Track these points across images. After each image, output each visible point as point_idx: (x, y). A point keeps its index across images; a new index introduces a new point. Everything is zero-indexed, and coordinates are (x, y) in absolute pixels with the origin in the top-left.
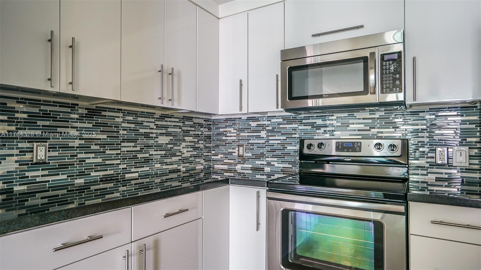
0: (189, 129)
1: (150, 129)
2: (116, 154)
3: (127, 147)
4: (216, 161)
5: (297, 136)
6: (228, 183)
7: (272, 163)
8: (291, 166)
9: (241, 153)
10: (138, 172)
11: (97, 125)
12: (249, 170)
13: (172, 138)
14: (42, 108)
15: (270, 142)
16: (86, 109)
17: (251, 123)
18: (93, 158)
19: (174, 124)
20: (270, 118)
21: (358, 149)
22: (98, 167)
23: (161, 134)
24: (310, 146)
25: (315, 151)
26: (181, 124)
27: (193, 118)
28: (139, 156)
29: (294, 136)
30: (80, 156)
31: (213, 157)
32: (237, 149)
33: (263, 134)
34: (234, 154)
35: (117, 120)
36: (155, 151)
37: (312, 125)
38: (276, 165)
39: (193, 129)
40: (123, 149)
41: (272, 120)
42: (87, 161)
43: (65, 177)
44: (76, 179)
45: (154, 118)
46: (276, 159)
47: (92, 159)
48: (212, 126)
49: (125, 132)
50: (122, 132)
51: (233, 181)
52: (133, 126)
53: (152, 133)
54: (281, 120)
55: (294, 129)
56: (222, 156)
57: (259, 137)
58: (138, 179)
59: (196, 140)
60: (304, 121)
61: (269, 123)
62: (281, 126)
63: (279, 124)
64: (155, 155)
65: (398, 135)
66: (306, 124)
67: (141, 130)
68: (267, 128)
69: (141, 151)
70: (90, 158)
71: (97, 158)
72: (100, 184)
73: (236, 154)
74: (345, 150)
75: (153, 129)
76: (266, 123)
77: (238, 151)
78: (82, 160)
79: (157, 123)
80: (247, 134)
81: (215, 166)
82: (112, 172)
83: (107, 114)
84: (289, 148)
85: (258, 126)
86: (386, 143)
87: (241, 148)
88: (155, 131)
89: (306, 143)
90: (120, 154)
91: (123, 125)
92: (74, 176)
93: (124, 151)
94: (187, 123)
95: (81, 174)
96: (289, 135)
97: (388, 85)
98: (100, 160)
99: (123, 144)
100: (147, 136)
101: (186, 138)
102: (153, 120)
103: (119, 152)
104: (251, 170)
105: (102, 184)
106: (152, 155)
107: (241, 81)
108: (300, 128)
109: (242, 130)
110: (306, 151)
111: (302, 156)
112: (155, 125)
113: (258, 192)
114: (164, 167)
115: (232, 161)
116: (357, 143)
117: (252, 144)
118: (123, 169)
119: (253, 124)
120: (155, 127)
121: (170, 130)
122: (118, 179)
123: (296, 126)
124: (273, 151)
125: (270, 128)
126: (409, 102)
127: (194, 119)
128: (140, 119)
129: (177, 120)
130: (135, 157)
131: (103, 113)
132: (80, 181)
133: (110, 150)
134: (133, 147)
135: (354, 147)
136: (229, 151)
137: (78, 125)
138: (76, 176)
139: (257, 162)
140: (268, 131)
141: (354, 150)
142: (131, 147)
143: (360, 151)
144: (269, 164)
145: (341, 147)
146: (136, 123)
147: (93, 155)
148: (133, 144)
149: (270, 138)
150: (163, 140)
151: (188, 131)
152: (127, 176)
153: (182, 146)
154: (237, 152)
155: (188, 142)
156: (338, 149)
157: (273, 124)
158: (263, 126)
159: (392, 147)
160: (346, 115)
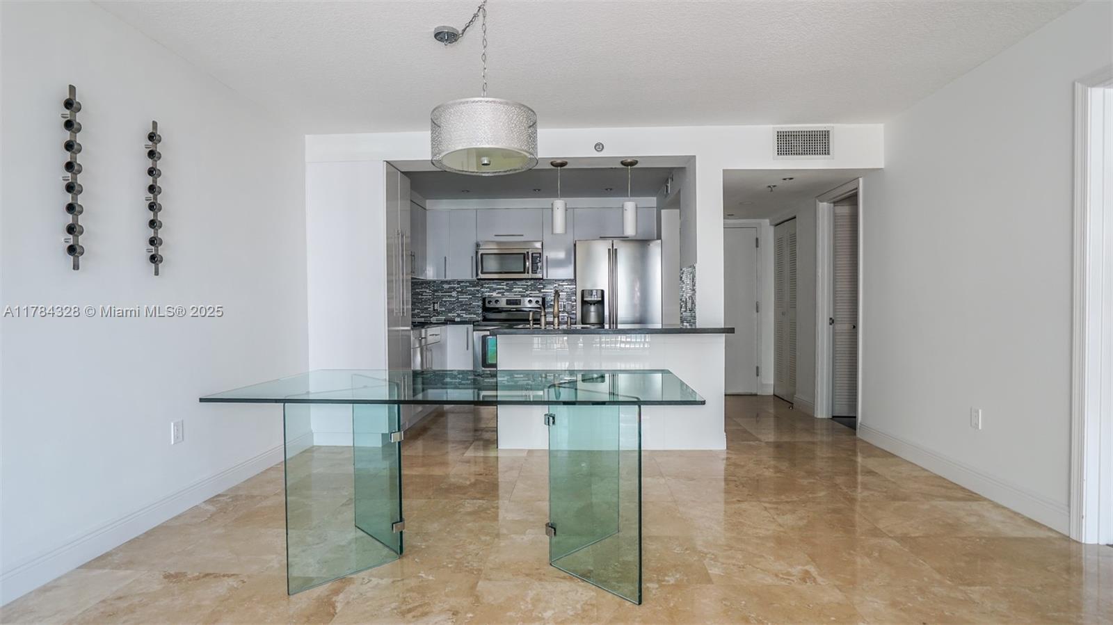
5: (480, 295)
8: (475, 316)
9: (436, 308)
15: (460, 299)
17: (444, 286)
20: (460, 282)
24: (489, 302)
25: (493, 305)
29: (477, 295)
33: (454, 294)
34: (429, 309)
37: (490, 288)
38: (464, 315)
41: (461, 284)
46: (464, 312)
54: (468, 284)
55: (478, 291)
56: (419, 311)
57: (450, 296)
60: (484, 285)
61: (459, 285)
63: (467, 287)
65: (541, 295)
68: (457, 290)
73: (432, 309)
74: (512, 304)
76: (456, 286)
77: (434, 306)
80: (440, 294)
84: (474, 304)
85: (450, 288)
86: (533, 300)
87: (436, 304)
89: (487, 300)
96: (473, 294)
97: (535, 269)
107: (445, 258)
109: (436, 291)
110: (487, 305)
111: (485, 309)
113: (468, 328)
115: (428, 315)
116: (518, 300)
117: (445, 301)
119: (446, 286)
123: (479, 288)
124: (462, 305)
125: (460, 290)
126: (545, 278)
135: (517, 302)
139: (449, 315)
140: (458, 292)
141: (517, 304)
143: (520, 304)
144: (459, 316)
145: (509, 302)
149: (460, 296)
154: (432, 308)
156: (507, 304)
157: (461, 287)
158: (453, 288)
159: (537, 302)
160: (512, 282)
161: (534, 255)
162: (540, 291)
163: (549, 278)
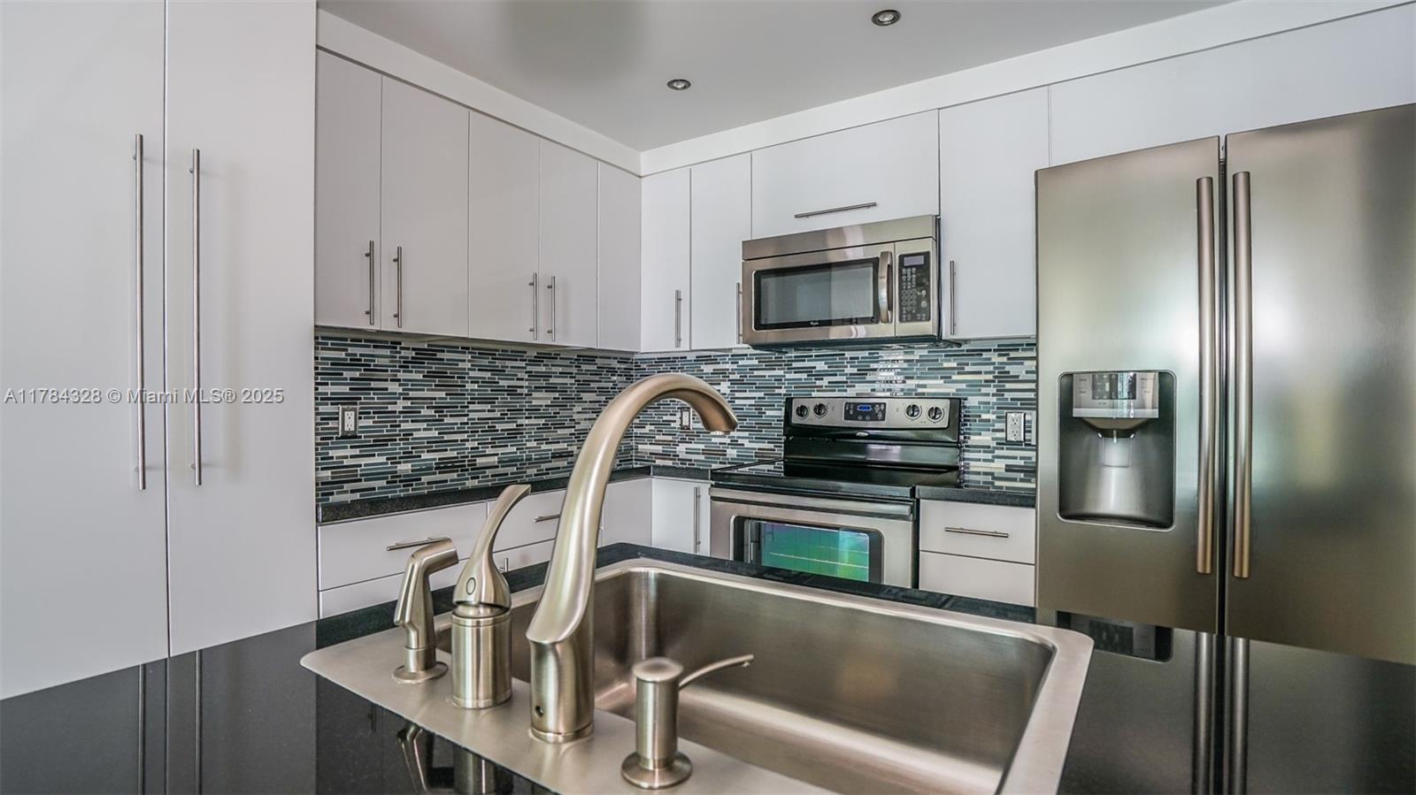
0: (588, 377)
1: (518, 379)
2: (461, 424)
3: (478, 412)
4: (642, 436)
5: (783, 391)
6: (649, 474)
7: (740, 441)
8: (772, 446)
9: (685, 423)
10: (497, 455)
11: (430, 375)
12: (699, 453)
13: (557, 395)
14: (350, 350)
15: (737, 402)
16: (414, 349)
17: (702, 367)
18: (425, 429)
19: (560, 369)
20: (736, 358)
21: (880, 416)
22: (433, 445)
23: (538, 389)
24: (802, 411)
25: (812, 419)
26: (574, 370)
27: (597, 357)
28: (499, 427)
29: (777, 391)
30: (404, 426)
31: (635, 430)
32: (678, 415)
33: (725, 387)
34: (673, 425)
35: (461, 365)
36: (526, 418)
37: (809, 371)
38: (747, 444)
39: (597, 378)
40: (472, 415)
41: (740, 363)
42: (416, 435)
43: (383, 459)
44: (400, 463)
45: (525, 360)
46: (746, 434)
47: (423, 433)
48: (633, 373)
49: (476, 386)
50: (469, 386)
51: (657, 471)
52: (489, 374)
53: (522, 387)
54: (755, 362)
55: (778, 379)
56: (653, 427)
58: (498, 467)
59: (603, 398)
60: (795, 365)
61: (735, 366)
62: (756, 373)
63: (752, 369)
64: (526, 425)
65: (951, 389)
66: (799, 370)
67: (502, 383)
68: (732, 377)
69: (501, 419)
70: (419, 430)
71: (431, 429)
72: (435, 473)
73: (677, 425)
74: (860, 417)
75: (522, 379)
76: (730, 366)
77: (681, 418)
78: (408, 434)
79: (529, 368)
81: (640, 446)
82: (454, 454)
83: (446, 356)
84: (768, 413)
85: (715, 372)
86: (925, 405)
87: (685, 414)
88: (527, 384)
89: (796, 405)
90: (467, 423)
91: (472, 374)
92: (395, 458)
93: (474, 419)
94: (584, 367)
95: (408, 456)
96: (769, 388)
97: (909, 308)
98: (436, 434)
99: (472, 407)
100: (512, 391)
101: (582, 395)
102: (523, 364)
103: (465, 419)
104: (703, 454)
105: (440, 473)
106: (522, 425)
107: (678, 292)
108: (788, 376)
110: (796, 419)
111: (789, 428)
112: (526, 372)
113: (696, 489)
114: (544, 447)
115: (670, 438)
116: (880, 404)
118: (472, 448)
119: (708, 369)
120: (527, 377)
121: (552, 380)
122: (464, 466)
123: (781, 372)
124: (743, 418)
125: (737, 376)
126: (945, 333)
127: (597, 361)
128: (498, 363)
129: (568, 363)
130: (492, 429)
131: (439, 355)
132: (405, 468)
133: (451, 416)
134: (489, 411)
135: (875, 411)
136: (665, 418)
137: (401, 375)
138: (400, 458)
139: (714, 440)
140: (733, 382)
141: (875, 418)
142: (484, 411)
143: (883, 419)
144: (734, 443)
145: (852, 412)
146: (494, 371)
147: (425, 425)
148: (489, 407)
149: (737, 395)
150: (542, 399)
151: (587, 382)
152: (480, 461)
153: (575, 409)
154: (678, 421)
155: (586, 402)
156: (848, 416)
157: (741, 369)
158: (723, 372)
159: (934, 412)
160: (866, 354)
161: (907, 262)
162: (947, 379)
163: (959, 335)
